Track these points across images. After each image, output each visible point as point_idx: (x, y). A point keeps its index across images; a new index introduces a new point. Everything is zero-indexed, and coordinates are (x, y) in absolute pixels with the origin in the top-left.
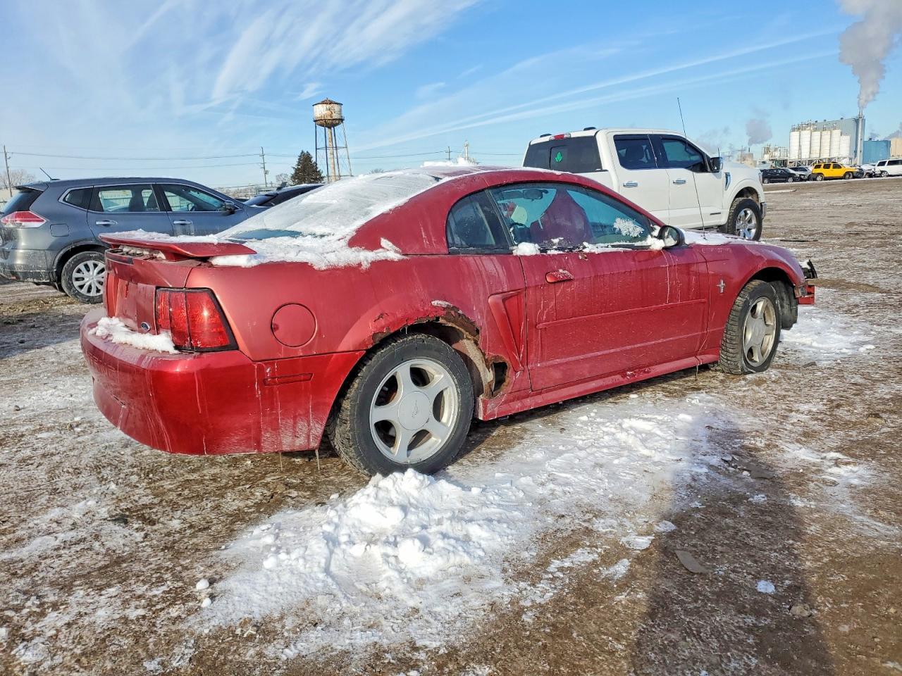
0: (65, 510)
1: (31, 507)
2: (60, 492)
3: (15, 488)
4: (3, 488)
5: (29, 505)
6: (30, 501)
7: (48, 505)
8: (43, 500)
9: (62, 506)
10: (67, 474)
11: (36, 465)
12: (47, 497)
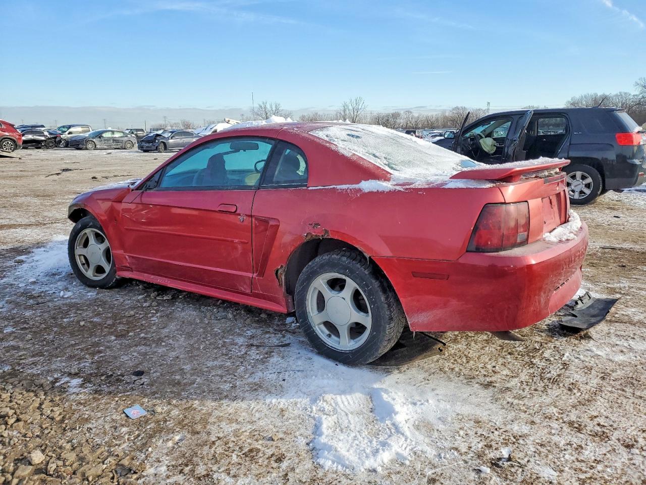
0: (611, 358)
1: (631, 372)
2: (602, 373)
3: (631, 401)
4: (641, 408)
5: (631, 375)
6: (628, 378)
7: (618, 367)
8: (619, 373)
9: (611, 360)
10: (582, 389)
11: (596, 421)
12: (613, 374)
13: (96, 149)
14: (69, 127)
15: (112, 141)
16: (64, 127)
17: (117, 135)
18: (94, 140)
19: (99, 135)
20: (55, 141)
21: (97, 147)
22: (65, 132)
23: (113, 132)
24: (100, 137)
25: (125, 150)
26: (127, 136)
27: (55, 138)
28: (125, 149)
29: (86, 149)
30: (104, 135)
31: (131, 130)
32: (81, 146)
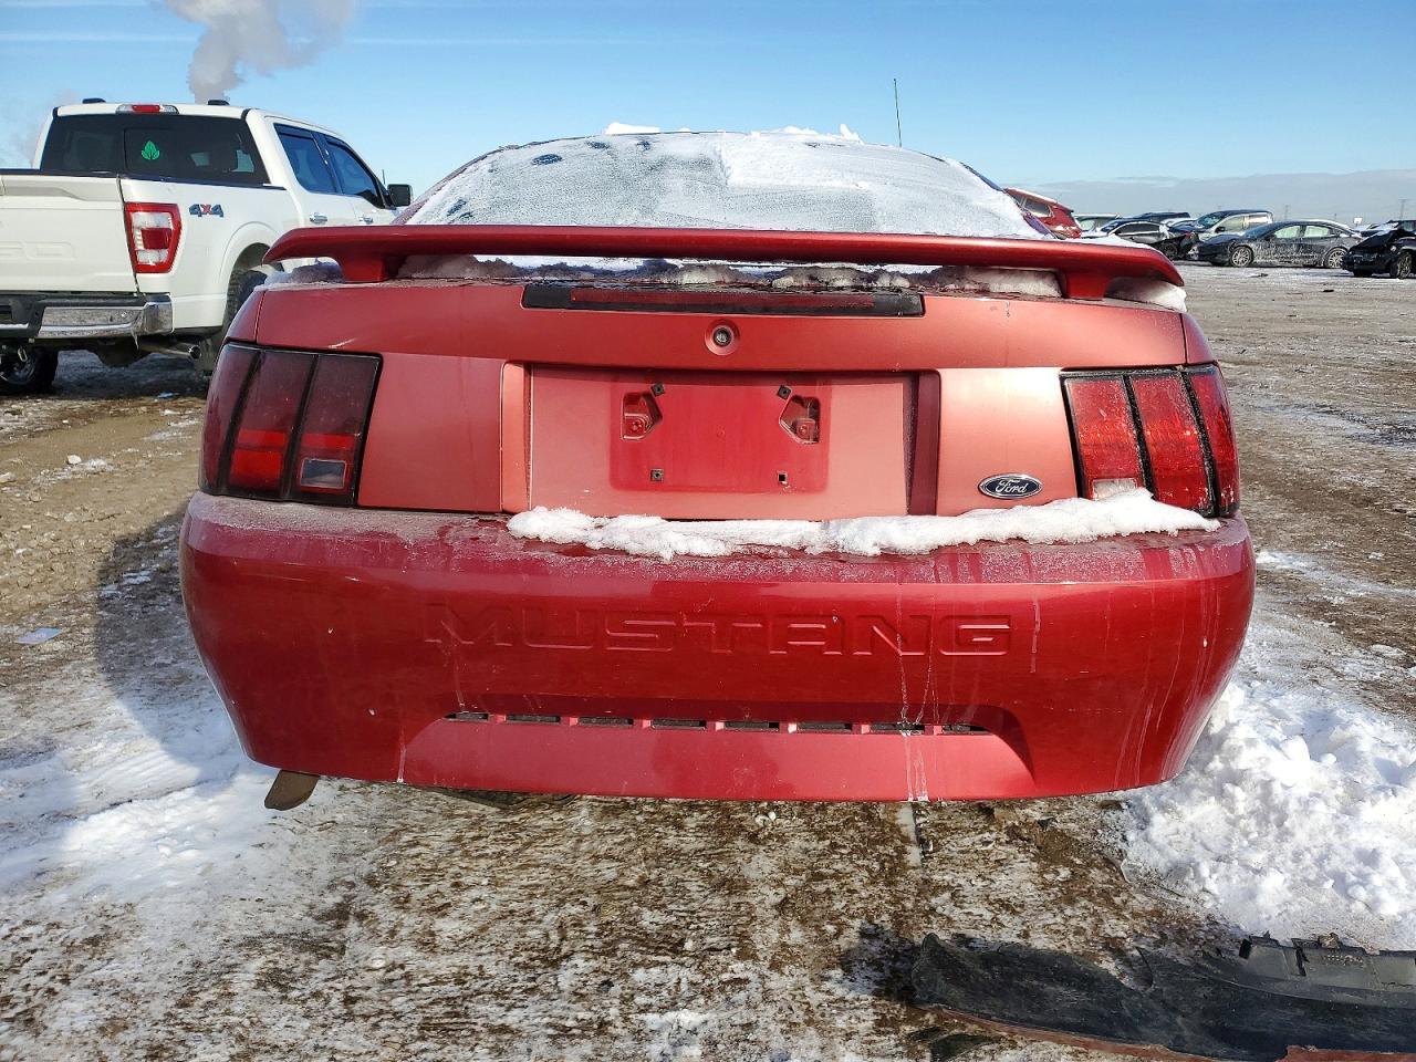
13: (1251, 265)
14: (1223, 215)
15: (1294, 247)
16: (1211, 216)
17: (1311, 233)
18: (1252, 245)
19: (1267, 235)
20: (1179, 246)
21: (1257, 260)
22: (1211, 226)
23: (1303, 226)
24: (1267, 239)
25: (1325, 271)
26: (1338, 237)
27: (1180, 239)
28: (1325, 267)
29: (1231, 265)
30: (1279, 234)
31: (1400, 222)
32: (1219, 258)
